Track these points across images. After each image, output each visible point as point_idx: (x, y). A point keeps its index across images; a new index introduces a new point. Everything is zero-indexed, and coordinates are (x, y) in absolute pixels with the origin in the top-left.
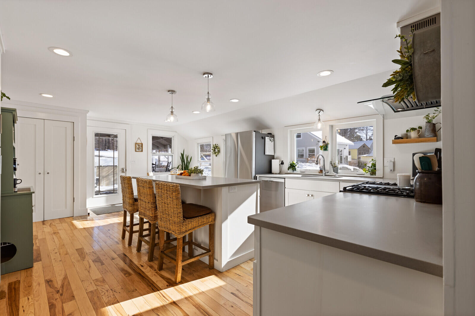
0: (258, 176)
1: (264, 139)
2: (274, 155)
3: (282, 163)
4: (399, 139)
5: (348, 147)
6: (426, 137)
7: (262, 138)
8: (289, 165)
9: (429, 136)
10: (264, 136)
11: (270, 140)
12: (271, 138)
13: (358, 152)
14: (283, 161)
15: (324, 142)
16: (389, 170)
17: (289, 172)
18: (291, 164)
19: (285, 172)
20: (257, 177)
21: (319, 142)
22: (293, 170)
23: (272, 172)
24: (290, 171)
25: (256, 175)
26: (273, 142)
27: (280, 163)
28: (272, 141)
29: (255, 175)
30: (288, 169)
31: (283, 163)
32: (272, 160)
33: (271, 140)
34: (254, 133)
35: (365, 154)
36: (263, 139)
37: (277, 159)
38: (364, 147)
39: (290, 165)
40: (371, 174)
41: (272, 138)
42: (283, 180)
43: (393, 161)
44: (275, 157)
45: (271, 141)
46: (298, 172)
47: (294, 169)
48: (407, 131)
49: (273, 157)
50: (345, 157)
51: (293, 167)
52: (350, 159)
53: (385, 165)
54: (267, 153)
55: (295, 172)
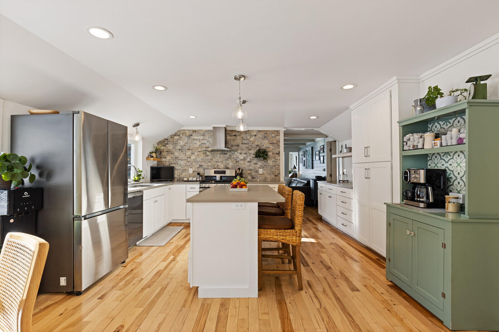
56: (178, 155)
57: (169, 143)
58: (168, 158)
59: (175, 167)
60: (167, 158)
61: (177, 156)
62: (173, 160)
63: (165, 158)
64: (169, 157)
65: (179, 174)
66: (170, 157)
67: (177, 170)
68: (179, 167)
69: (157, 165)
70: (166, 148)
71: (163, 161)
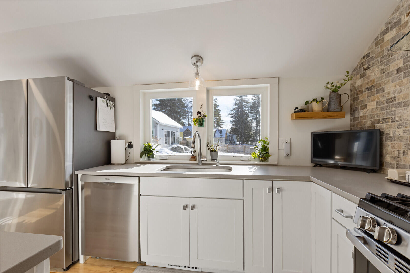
0: (80, 173)
1: (94, 101)
2: (115, 131)
3: (130, 146)
4: (302, 112)
5: (179, 129)
6: (332, 110)
7: (91, 98)
8: (141, 149)
9: (337, 110)
10: (94, 96)
11: (107, 104)
12: (108, 101)
13: (184, 135)
14: (131, 143)
15: (199, 113)
16: (285, 155)
17: (142, 160)
18: (145, 146)
19: (135, 161)
20: (78, 175)
21: (157, 124)
22: (149, 157)
23: (112, 162)
24: (145, 159)
25: (76, 173)
26: (113, 110)
27: (127, 146)
28: (111, 107)
29: (73, 172)
30: (141, 156)
31: (132, 145)
32: (113, 142)
33: (109, 104)
34: (69, 84)
35: (188, 136)
36: (92, 100)
37: (120, 138)
38: (187, 130)
39: (144, 149)
40: (261, 161)
41: (112, 103)
42: (134, 181)
43: (288, 142)
44: (117, 135)
45: (109, 108)
46: (156, 159)
47: (151, 156)
48: (307, 103)
49: (113, 136)
50: (177, 138)
51: (149, 152)
52: (181, 140)
53: (279, 148)
54: (101, 128)
55: (152, 160)
56: (394, 93)
57: (371, 63)
58: (371, 105)
59: (387, 131)
60: (368, 107)
61: (391, 96)
62: (382, 109)
63: (364, 108)
64: (372, 103)
65: (397, 153)
66: (375, 102)
67: (392, 139)
68: (397, 130)
69: (351, 129)
70: (367, 81)
71: (361, 117)
